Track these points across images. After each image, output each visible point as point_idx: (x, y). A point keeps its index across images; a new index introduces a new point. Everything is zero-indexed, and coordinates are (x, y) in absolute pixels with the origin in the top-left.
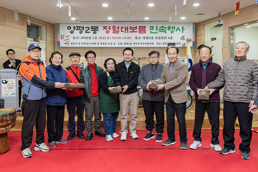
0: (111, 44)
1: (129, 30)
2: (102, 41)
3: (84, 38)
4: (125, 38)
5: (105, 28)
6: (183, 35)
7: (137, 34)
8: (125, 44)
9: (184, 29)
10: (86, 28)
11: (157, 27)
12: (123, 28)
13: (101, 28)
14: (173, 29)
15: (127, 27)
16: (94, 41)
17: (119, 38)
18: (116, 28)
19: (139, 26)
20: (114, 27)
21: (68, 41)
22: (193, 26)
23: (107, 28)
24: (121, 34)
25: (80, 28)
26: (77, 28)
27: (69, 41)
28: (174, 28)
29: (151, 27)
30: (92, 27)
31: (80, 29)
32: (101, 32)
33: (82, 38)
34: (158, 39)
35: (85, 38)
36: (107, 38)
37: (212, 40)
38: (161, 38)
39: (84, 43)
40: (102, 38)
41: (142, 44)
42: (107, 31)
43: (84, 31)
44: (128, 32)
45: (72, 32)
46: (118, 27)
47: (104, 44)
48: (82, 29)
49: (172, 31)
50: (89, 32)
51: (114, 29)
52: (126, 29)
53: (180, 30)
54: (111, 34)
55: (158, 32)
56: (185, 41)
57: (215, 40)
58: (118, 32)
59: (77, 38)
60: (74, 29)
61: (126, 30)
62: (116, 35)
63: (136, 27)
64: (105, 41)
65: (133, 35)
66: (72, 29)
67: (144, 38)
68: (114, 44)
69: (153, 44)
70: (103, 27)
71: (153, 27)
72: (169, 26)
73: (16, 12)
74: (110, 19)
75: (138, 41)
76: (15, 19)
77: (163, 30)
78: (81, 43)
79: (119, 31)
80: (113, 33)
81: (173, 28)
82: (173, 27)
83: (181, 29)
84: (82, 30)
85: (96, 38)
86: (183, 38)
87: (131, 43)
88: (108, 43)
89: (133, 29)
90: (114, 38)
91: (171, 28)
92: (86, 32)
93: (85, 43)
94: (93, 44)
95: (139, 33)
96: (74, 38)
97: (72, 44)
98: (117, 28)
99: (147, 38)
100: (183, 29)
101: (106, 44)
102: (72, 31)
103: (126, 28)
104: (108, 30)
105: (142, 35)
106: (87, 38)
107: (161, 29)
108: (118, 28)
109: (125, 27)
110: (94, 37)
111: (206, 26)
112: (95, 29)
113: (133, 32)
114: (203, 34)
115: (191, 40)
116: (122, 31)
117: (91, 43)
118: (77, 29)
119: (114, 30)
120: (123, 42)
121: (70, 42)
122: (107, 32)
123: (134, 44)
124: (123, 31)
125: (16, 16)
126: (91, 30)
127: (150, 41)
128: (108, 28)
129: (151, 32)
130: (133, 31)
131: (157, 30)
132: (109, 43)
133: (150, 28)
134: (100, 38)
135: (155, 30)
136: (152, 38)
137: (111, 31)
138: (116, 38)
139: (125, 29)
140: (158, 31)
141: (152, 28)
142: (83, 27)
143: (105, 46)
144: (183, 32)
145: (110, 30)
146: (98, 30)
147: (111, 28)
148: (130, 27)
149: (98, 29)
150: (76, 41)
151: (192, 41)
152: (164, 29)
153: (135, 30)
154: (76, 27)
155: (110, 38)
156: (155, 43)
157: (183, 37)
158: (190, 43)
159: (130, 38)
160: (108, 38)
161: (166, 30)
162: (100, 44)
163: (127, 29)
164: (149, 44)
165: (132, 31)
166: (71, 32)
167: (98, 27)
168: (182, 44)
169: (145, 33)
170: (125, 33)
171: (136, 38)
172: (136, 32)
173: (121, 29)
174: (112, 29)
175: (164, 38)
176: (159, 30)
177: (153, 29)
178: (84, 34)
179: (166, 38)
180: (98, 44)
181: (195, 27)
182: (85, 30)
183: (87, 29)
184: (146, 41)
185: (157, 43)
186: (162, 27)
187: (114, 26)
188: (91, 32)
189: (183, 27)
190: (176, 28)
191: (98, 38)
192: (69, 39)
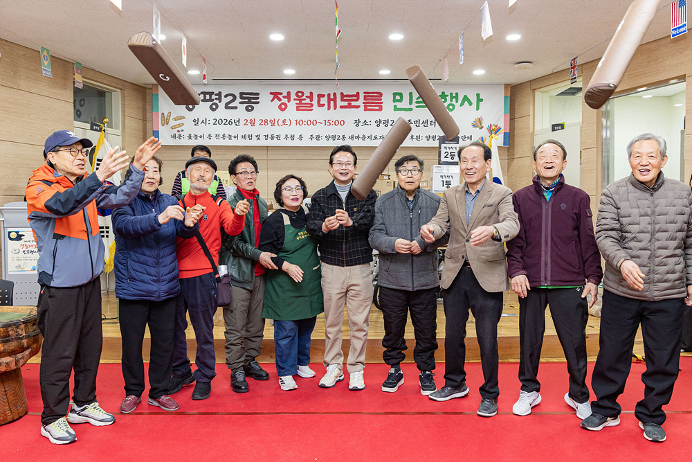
0: (293, 137)
1: (339, 103)
2: (269, 130)
4: (327, 122)
5: (276, 95)
6: (478, 114)
7: (361, 114)
8: (328, 138)
9: (482, 100)
10: (226, 96)
11: (411, 94)
12: (324, 96)
13: (265, 98)
14: (454, 100)
15: (335, 94)
16: (249, 130)
17: (313, 123)
18: (304, 97)
19: (364, 93)
20: (300, 94)
21: (180, 129)
22: (505, 93)
23: (281, 96)
24: (318, 113)
25: (210, 97)
26: (205, 97)
27: (182, 131)
28: (457, 97)
29: (395, 94)
30: (241, 94)
31: (211, 100)
32: (266, 108)
33: (217, 122)
34: (413, 125)
35: (224, 122)
36: (281, 123)
37: (553, 130)
38: (421, 122)
39: (221, 136)
40: (270, 124)
41: (373, 138)
42: (283, 104)
43: (222, 105)
44: (335, 108)
46: (311, 93)
47: (272, 137)
48: (216, 99)
49: (449, 105)
50: (236, 108)
51: (300, 100)
52: (332, 99)
53: (470, 104)
54: (292, 112)
55: (414, 108)
56: (484, 133)
57: (562, 128)
58: (309, 108)
59: (205, 122)
61: (332, 103)
62: (305, 115)
63: (358, 93)
64: (276, 130)
65: (350, 115)
67: (378, 123)
68: (301, 137)
70: (271, 93)
71: (401, 95)
72: (443, 93)
73: (45, 53)
74: (289, 72)
75: (361, 130)
76: (44, 72)
78: (214, 135)
79: (312, 105)
80: (298, 109)
81: (454, 97)
82: (454, 95)
83: (474, 100)
84: (217, 102)
85: (252, 123)
86: (478, 124)
87: (343, 137)
88: (283, 136)
89: (349, 101)
90: (299, 123)
91: (448, 98)
92: (227, 107)
93: (224, 136)
94: (244, 137)
95: (366, 109)
96: (196, 122)
97: (190, 137)
98: (307, 97)
99: (386, 123)
100: (479, 100)
101: (278, 137)
103: (332, 97)
104: (285, 101)
105: (372, 116)
106: (230, 123)
108: (311, 97)
109: (329, 95)
110: (249, 121)
111: (537, 93)
112: (250, 100)
113: (350, 106)
114: (531, 114)
115: (500, 129)
116: (320, 105)
117: (240, 137)
118: (205, 100)
119: (300, 103)
120: (323, 135)
121: (185, 134)
122: (283, 108)
123: (352, 137)
124: (323, 105)
125: (46, 63)
126: (240, 103)
128: (284, 97)
129: (396, 108)
130: (350, 104)
131: (411, 103)
132: (287, 136)
133: (394, 97)
134: (264, 122)
135: (405, 104)
137: (292, 105)
138: (304, 123)
139: (329, 100)
140: (414, 105)
141: (398, 97)
142: (220, 93)
143: (275, 143)
144: (478, 108)
145: (289, 101)
146: (258, 103)
147: (293, 96)
148: (342, 94)
149: (258, 98)
150: (201, 130)
151: (502, 131)
153: (353, 103)
154: (202, 93)
155: (288, 122)
157: (480, 120)
158: (496, 137)
159: (341, 123)
160: (284, 122)
162: (262, 138)
163: (335, 100)
165: (346, 104)
167: (258, 94)
169: (381, 109)
170: (329, 109)
171: (357, 122)
172: (358, 107)
173: (319, 101)
174: (295, 100)
175: (429, 123)
176: (416, 102)
177: (400, 101)
178: (222, 113)
180: (258, 137)
181: (509, 95)
182: (225, 100)
183: (230, 98)
184: (383, 130)
187: (298, 92)
188: (239, 105)
189: (478, 95)
190: (460, 98)
191: (258, 123)
192: (183, 124)
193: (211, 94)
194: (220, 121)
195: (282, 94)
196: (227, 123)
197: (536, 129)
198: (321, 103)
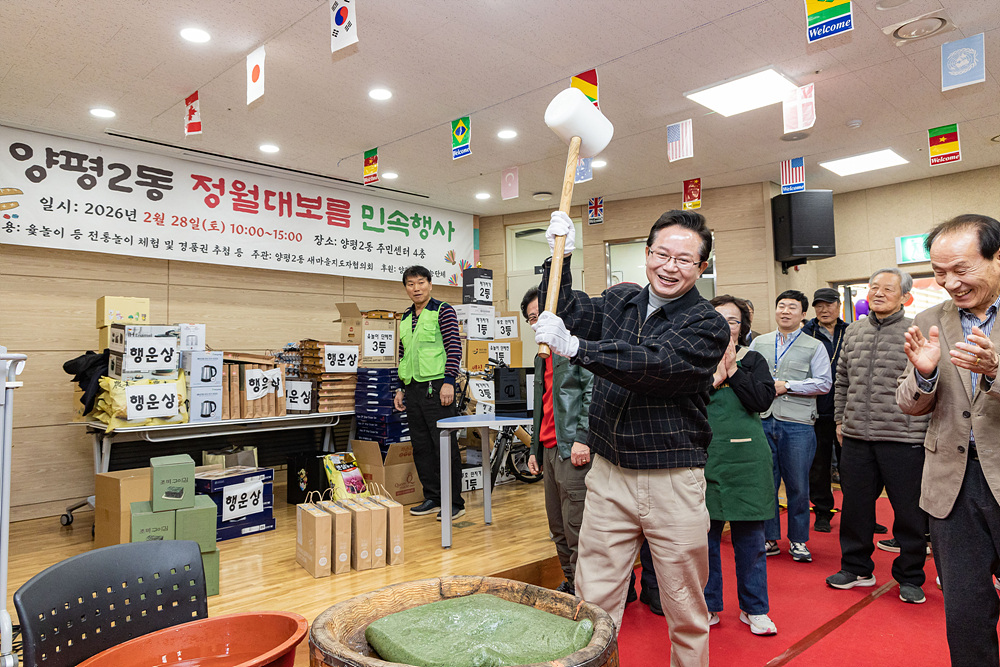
0: (227, 251)
1: (296, 208)
2: (188, 235)
3: (100, 210)
4: (279, 234)
5: (201, 181)
6: (450, 246)
7: (322, 227)
8: (279, 257)
9: (453, 230)
10: (111, 167)
11: (382, 210)
12: (274, 194)
13: (182, 181)
14: (427, 225)
15: (289, 194)
16: (152, 231)
17: (258, 232)
18: (245, 191)
19: (328, 199)
20: (239, 186)
21: (10, 212)
22: (474, 225)
23: (209, 184)
24: (265, 219)
25: (80, 163)
26: (68, 161)
27: (16, 216)
28: (429, 222)
29: (365, 207)
30: (141, 169)
31: (80, 168)
32: (183, 198)
33: (93, 210)
34: (385, 252)
35: (107, 211)
36: (208, 226)
38: (394, 249)
39: (101, 235)
40: (190, 225)
41: (339, 263)
42: (212, 196)
43: (103, 181)
44: (290, 215)
45: (37, 174)
46: (256, 187)
47: (194, 248)
48: (92, 168)
49: (423, 231)
50: (129, 190)
51: (240, 195)
52: (285, 200)
54: (226, 210)
55: (386, 230)
58: (252, 208)
59: (66, 206)
60: (51, 162)
61: (285, 206)
62: (245, 219)
63: (319, 198)
64: (201, 237)
65: (311, 228)
66: (39, 159)
67: (345, 243)
68: (239, 252)
69: (370, 267)
70: (193, 176)
71: (371, 209)
72: (416, 215)
75: (324, 252)
77: (398, 223)
78: (85, 233)
79: (257, 205)
80: (236, 208)
81: (427, 222)
82: (427, 219)
83: (446, 228)
84: (94, 174)
85: (159, 220)
86: (451, 258)
88: (211, 248)
89: (309, 207)
90: (237, 229)
91: (421, 222)
92: (113, 185)
93: (106, 235)
94: (143, 242)
95: (330, 223)
96: (47, 204)
97: (32, 230)
98: (249, 191)
99: (354, 244)
100: (452, 230)
101: (204, 248)
102: (36, 168)
103: (285, 198)
104: (216, 192)
105: (338, 233)
106: (118, 214)
107: (394, 219)
108: (255, 192)
109: (281, 194)
110: (153, 216)
112: (156, 181)
113: (308, 215)
115: (470, 266)
116: (269, 207)
117: (136, 241)
118: (67, 167)
119: (239, 199)
120: (273, 252)
121: (23, 223)
122: (212, 202)
123: (312, 260)
124: (273, 208)
126: (137, 183)
127: (361, 256)
128: (215, 186)
130: (309, 211)
131: (382, 223)
132: (217, 247)
133: (364, 212)
134: (180, 221)
135: (375, 222)
136: (369, 245)
137: (227, 200)
138: (245, 231)
139: (282, 202)
140: (386, 226)
142: (100, 159)
143: (199, 257)
144: (450, 240)
145: (222, 193)
146: (170, 188)
148: (299, 195)
149: (170, 180)
150: (56, 219)
152: (403, 220)
153: (314, 212)
154: (63, 153)
155: (220, 227)
156: (377, 266)
157: (452, 254)
159: (298, 237)
160: (214, 225)
161: (407, 225)
162: (177, 247)
163: (289, 202)
164: (359, 266)
165: (304, 210)
166: (29, 174)
167: (171, 174)
168: (449, 276)
169: (347, 225)
170: (281, 214)
171: (319, 239)
172: (320, 217)
173: (267, 200)
174: (231, 192)
175: (402, 250)
176: (389, 222)
177: (371, 217)
178: (101, 194)
179: (407, 251)
180: (169, 245)
181: (478, 227)
182: (109, 174)
183: (120, 172)
184: (349, 254)
185: (384, 266)
186: (397, 213)
187: (236, 182)
188: (136, 187)
189: (450, 223)
190: (433, 225)
191: (168, 220)
192: (17, 205)
193: (82, 158)
194: (100, 209)
195: (210, 180)
196: (113, 214)
197: (509, 269)
198: (270, 204)
